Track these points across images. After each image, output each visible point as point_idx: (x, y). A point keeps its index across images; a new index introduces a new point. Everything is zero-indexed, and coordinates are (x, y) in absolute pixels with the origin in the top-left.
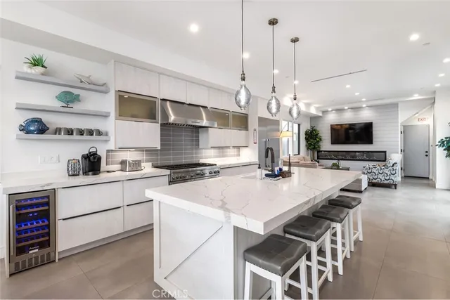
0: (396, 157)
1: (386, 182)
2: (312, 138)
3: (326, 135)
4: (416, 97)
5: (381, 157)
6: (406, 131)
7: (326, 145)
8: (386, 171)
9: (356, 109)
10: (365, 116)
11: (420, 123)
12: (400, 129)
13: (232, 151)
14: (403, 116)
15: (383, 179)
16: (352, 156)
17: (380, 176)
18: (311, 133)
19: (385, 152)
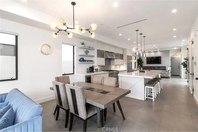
0: (169, 68)
1: (166, 76)
2: (140, 62)
3: (145, 61)
4: (175, 48)
5: (164, 68)
6: (172, 59)
7: (145, 64)
8: (166, 73)
9: (156, 52)
10: (159, 54)
11: (177, 57)
12: (170, 59)
13: (118, 66)
14: (171, 55)
15: (165, 75)
16: (154, 68)
17: (164, 74)
18: (139, 60)
19: (165, 67)
